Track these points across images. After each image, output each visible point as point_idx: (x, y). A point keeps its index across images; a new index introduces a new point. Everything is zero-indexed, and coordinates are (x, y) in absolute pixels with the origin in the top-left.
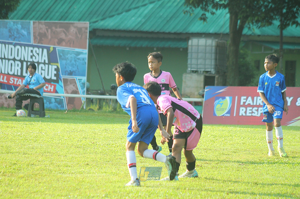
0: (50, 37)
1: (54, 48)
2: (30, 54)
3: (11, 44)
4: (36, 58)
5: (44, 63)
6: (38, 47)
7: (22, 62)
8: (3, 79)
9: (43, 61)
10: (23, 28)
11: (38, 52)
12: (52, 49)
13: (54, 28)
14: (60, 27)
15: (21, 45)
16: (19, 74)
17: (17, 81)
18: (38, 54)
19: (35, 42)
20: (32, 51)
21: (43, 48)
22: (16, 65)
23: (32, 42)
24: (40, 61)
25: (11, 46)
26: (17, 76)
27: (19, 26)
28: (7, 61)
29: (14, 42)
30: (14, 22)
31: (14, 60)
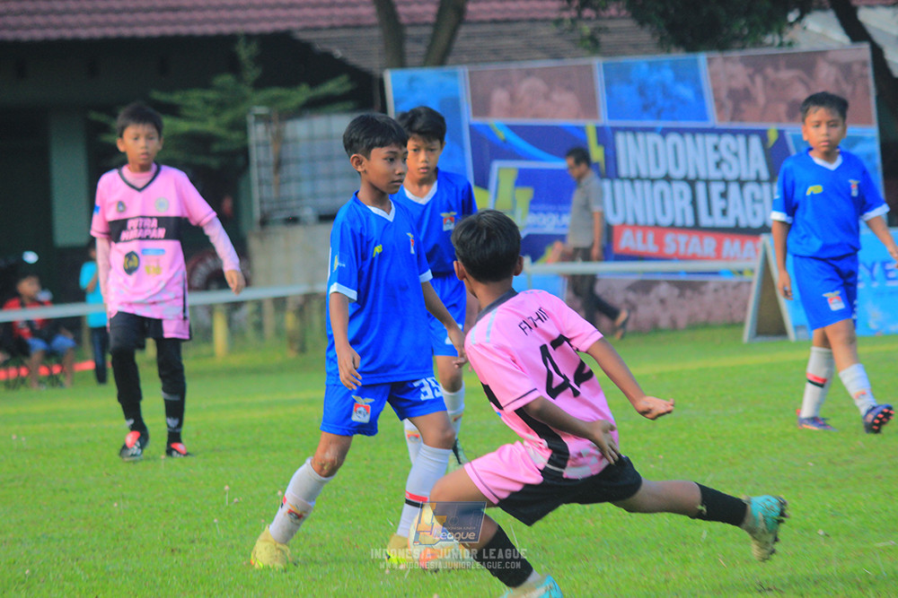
0: (761, 99)
1: (781, 133)
2: (713, 157)
3: (651, 130)
4: (730, 167)
5: (758, 181)
6: (734, 133)
7: (692, 183)
8: (644, 241)
9: (753, 175)
10: (679, 78)
11: (733, 147)
12: (773, 136)
13: (770, 71)
14: (790, 66)
15: (681, 132)
16: (690, 221)
17: (687, 245)
18: (736, 154)
19: (721, 119)
20: (716, 148)
21: (748, 133)
22: (676, 195)
23: (714, 120)
24: (744, 176)
25: (653, 138)
26: (684, 228)
27: (668, 75)
28: (647, 185)
29: (661, 124)
30: (650, 64)
31: (668, 178)
